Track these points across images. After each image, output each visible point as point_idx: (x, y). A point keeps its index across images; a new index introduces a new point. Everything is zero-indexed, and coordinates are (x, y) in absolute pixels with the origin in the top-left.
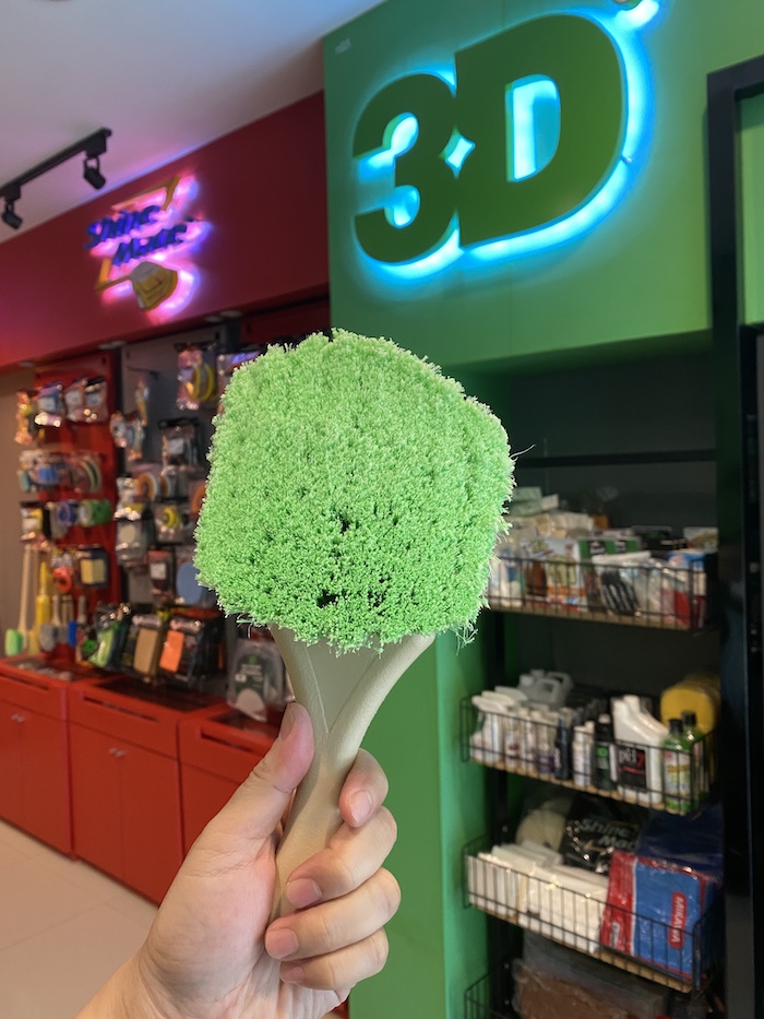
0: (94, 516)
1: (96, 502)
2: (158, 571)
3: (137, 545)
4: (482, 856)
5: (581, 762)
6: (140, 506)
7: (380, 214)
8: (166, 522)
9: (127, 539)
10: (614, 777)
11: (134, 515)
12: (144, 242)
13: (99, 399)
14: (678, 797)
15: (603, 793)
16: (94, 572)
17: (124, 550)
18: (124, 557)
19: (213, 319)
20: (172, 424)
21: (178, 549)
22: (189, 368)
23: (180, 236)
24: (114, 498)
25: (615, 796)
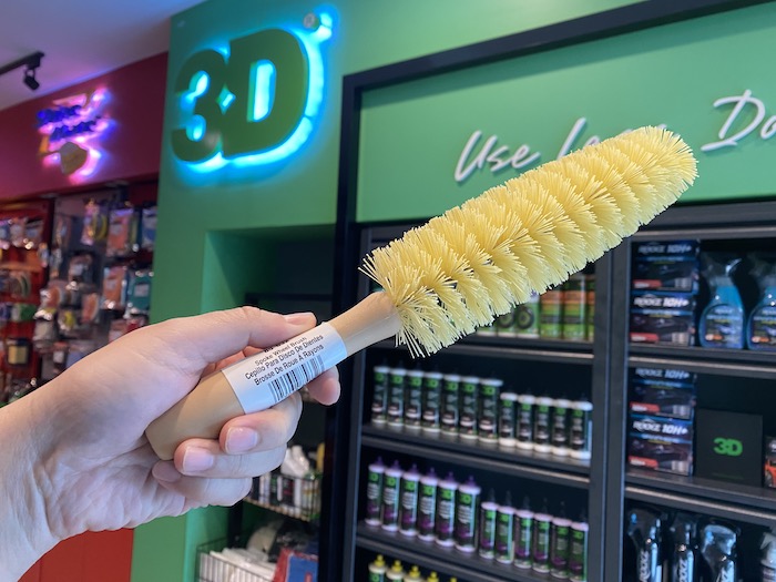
0: (22, 315)
1: (25, 305)
2: (58, 357)
3: (48, 337)
4: (213, 553)
5: (264, 488)
6: (53, 311)
7: (184, 131)
8: (65, 322)
9: (42, 332)
10: (280, 497)
11: (48, 316)
12: (70, 129)
13: (37, 232)
14: (307, 509)
15: (273, 508)
16: (18, 355)
17: (38, 341)
18: (39, 346)
19: (110, 185)
20: (78, 253)
21: (71, 341)
22: (90, 216)
23: (92, 127)
24: (37, 303)
25: (278, 509)
